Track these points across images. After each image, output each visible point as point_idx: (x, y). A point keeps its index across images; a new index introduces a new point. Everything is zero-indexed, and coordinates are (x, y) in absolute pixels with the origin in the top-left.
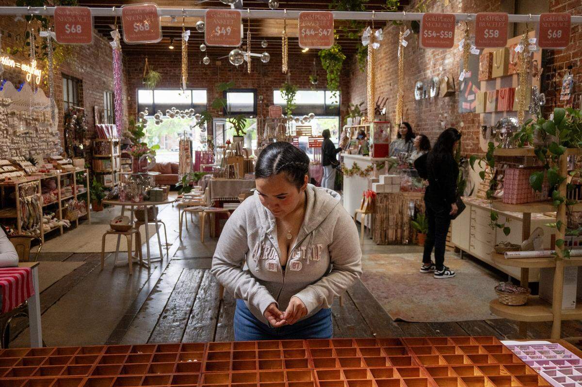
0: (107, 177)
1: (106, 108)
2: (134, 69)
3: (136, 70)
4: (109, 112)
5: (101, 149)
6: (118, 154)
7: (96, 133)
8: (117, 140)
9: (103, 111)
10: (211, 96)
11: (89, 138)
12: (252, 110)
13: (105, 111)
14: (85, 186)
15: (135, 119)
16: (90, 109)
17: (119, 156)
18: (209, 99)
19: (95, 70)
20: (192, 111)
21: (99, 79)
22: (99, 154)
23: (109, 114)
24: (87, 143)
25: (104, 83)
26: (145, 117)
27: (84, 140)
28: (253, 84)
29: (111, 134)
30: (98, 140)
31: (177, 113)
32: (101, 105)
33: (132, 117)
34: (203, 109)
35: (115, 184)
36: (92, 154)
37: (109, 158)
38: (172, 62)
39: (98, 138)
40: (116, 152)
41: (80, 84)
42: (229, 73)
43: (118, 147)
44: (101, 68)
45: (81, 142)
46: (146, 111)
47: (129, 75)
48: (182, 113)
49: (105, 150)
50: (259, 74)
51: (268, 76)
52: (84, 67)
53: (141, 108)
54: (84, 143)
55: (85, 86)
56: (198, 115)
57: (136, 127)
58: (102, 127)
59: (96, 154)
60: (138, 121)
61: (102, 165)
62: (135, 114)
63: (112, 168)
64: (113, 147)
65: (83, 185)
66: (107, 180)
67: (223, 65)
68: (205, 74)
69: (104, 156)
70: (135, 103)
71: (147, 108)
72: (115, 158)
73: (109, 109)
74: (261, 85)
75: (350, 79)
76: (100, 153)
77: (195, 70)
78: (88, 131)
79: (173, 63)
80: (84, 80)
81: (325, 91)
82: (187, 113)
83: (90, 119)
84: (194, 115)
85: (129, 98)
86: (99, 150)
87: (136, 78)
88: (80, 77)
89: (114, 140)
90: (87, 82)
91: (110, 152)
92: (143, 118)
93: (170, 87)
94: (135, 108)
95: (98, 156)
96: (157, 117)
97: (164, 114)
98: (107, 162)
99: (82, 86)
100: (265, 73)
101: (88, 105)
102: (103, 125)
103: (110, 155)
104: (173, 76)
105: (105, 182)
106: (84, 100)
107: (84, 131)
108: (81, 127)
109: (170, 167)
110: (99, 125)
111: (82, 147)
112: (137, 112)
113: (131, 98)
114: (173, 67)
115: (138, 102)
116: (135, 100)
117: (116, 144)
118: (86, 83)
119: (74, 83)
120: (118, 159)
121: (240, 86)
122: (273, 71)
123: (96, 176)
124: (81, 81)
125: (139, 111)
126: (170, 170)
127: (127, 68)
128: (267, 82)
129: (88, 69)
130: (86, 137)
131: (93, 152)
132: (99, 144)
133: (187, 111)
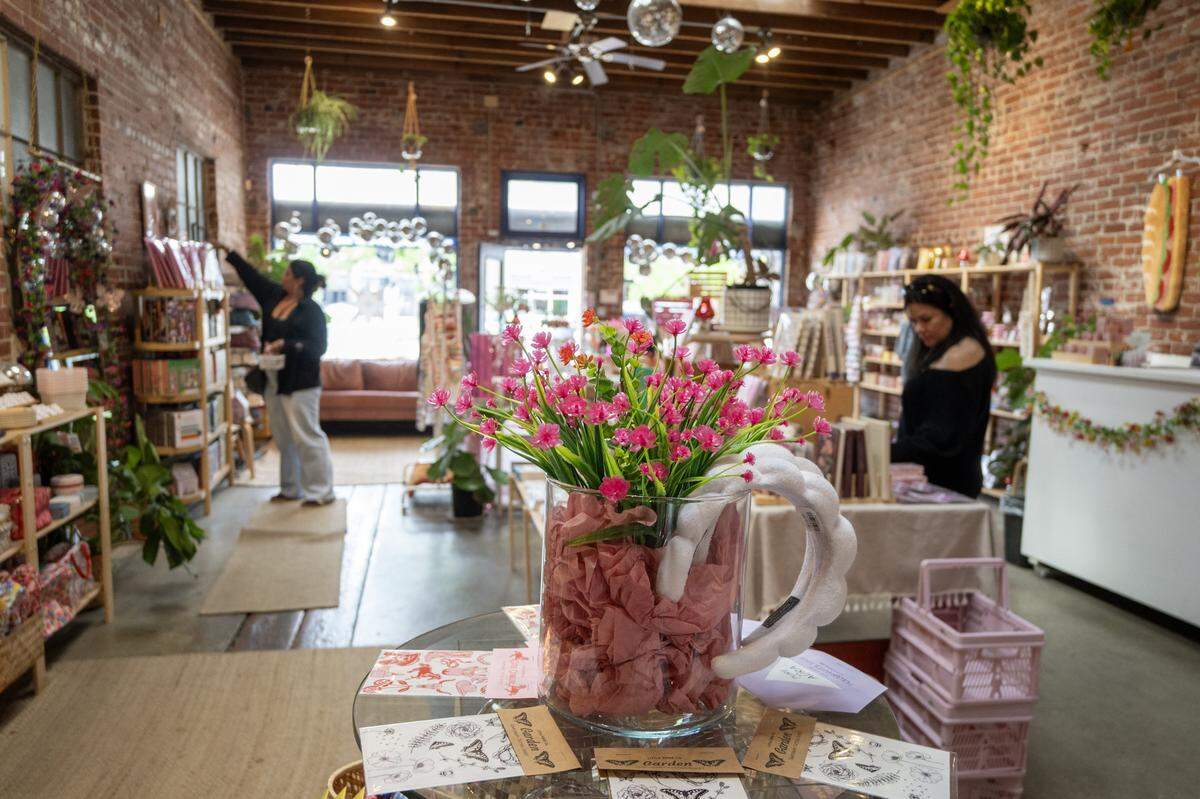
0: (183, 420)
1: (181, 198)
2: (263, 105)
3: (268, 108)
4: (192, 213)
5: (164, 323)
6: (221, 339)
7: (147, 268)
8: (220, 296)
9: (173, 203)
10: (469, 189)
11: (120, 286)
12: (571, 228)
13: (181, 210)
14: (91, 480)
15: (265, 242)
16: (126, 189)
17: (221, 347)
18: (464, 198)
19: (147, 66)
20: (419, 225)
21: (162, 101)
22: (156, 340)
23: (193, 220)
24: (114, 301)
25: (177, 117)
26: (293, 238)
27: (100, 290)
28: (577, 161)
29: (199, 275)
30: (153, 292)
31: (380, 227)
32: (167, 184)
33: (256, 237)
34: (448, 222)
35: (210, 436)
36: (131, 337)
37: (193, 355)
38: (367, 92)
39: (155, 283)
40: (214, 333)
41: (86, 92)
42: (518, 130)
43: (221, 317)
44: (167, 67)
45: (89, 298)
46: (295, 220)
47: (250, 122)
48: (393, 229)
49: (177, 328)
50: (594, 134)
51: (617, 143)
52: (104, 37)
53: (281, 212)
54: (100, 303)
55: (106, 106)
56: (434, 234)
57: (269, 264)
58: (167, 247)
59: (145, 337)
60: (273, 247)
61: (164, 380)
62: (263, 228)
63: (201, 386)
64: (205, 317)
65: (78, 478)
66: (185, 429)
67: (501, 107)
68: (456, 128)
69: (172, 346)
70: (264, 198)
71: (296, 213)
72: (212, 353)
73: (192, 202)
74: (598, 165)
75: (816, 160)
76: (161, 336)
77: (429, 118)
78: (117, 261)
79: (369, 95)
80: (102, 82)
81: (751, 186)
82: (406, 230)
83: (126, 221)
84: (424, 235)
85: (248, 184)
86: (156, 325)
87: (269, 129)
88: (88, 66)
89: (208, 295)
90: (118, 93)
91: (194, 332)
92: (286, 239)
93: (359, 158)
94: (264, 213)
95: (154, 346)
96: (325, 238)
97: (345, 231)
98: (185, 367)
99: (94, 100)
100: (607, 133)
101: (118, 173)
102: (174, 245)
103: (197, 345)
104: (369, 129)
105: (178, 435)
106: (104, 151)
107: (101, 258)
108: (88, 246)
109: (359, 372)
110: (159, 245)
111: (91, 313)
112: (269, 222)
113: (254, 183)
114: (370, 107)
115: (272, 196)
116: (265, 191)
117: (215, 306)
118: (110, 94)
119: (63, 82)
120: (221, 355)
121: (545, 166)
122: (628, 129)
123: (145, 418)
124: (92, 83)
125: (275, 221)
126: (359, 380)
127: (244, 102)
128: (612, 157)
129: (119, 52)
130: (109, 279)
131: (138, 332)
132: (156, 307)
133: (404, 223)
